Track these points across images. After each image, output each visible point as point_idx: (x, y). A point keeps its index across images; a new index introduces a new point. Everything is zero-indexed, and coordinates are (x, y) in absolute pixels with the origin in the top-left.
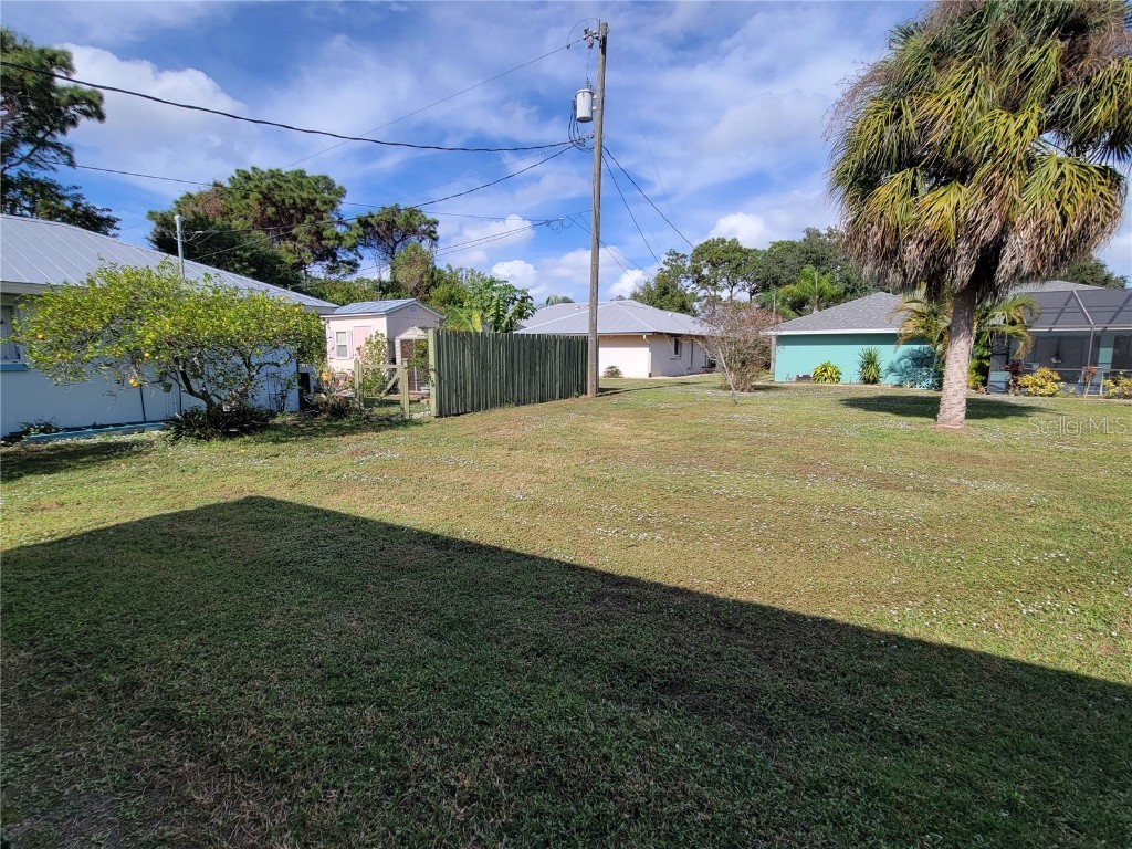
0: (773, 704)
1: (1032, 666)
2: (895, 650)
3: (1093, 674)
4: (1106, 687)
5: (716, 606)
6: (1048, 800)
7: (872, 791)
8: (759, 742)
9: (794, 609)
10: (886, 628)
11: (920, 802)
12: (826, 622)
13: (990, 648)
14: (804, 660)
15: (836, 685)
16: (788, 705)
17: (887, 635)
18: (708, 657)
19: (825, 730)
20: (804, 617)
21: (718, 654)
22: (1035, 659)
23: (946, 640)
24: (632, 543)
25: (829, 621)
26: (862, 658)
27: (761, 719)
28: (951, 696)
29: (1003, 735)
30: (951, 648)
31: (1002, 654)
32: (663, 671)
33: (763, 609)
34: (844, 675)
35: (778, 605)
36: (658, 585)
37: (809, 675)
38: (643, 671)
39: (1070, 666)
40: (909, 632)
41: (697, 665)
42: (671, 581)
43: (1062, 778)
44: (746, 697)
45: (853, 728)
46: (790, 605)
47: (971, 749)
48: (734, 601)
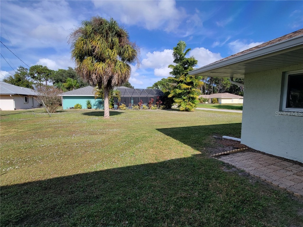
0: (61, 207)
1: (122, 167)
2: (95, 176)
3: (132, 165)
4: (134, 166)
5: (41, 183)
6: (125, 195)
7: (89, 216)
8: (56, 221)
9: (68, 175)
10: (93, 171)
11: (100, 212)
12: (77, 175)
13: (115, 167)
14: (71, 188)
15: (80, 192)
16: (66, 204)
17: (93, 172)
18: (37, 203)
19: (77, 206)
20: (71, 176)
21: (41, 200)
22: (123, 166)
23: (106, 168)
24: (3, 173)
25: (78, 174)
26: (87, 181)
27: (57, 213)
28: (107, 181)
29: (117, 185)
30: (107, 170)
31: (117, 167)
32: (17, 216)
33: (58, 178)
34: (82, 188)
35: (63, 175)
36: (16, 185)
37: (72, 192)
38: (7, 221)
39: (128, 165)
40: (98, 170)
41: (32, 207)
42: (23, 181)
43: (127, 189)
44: (52, 209)
45: (85, 201)
46: (67, 174)
47: (112, 192)
48: (48, 180)
